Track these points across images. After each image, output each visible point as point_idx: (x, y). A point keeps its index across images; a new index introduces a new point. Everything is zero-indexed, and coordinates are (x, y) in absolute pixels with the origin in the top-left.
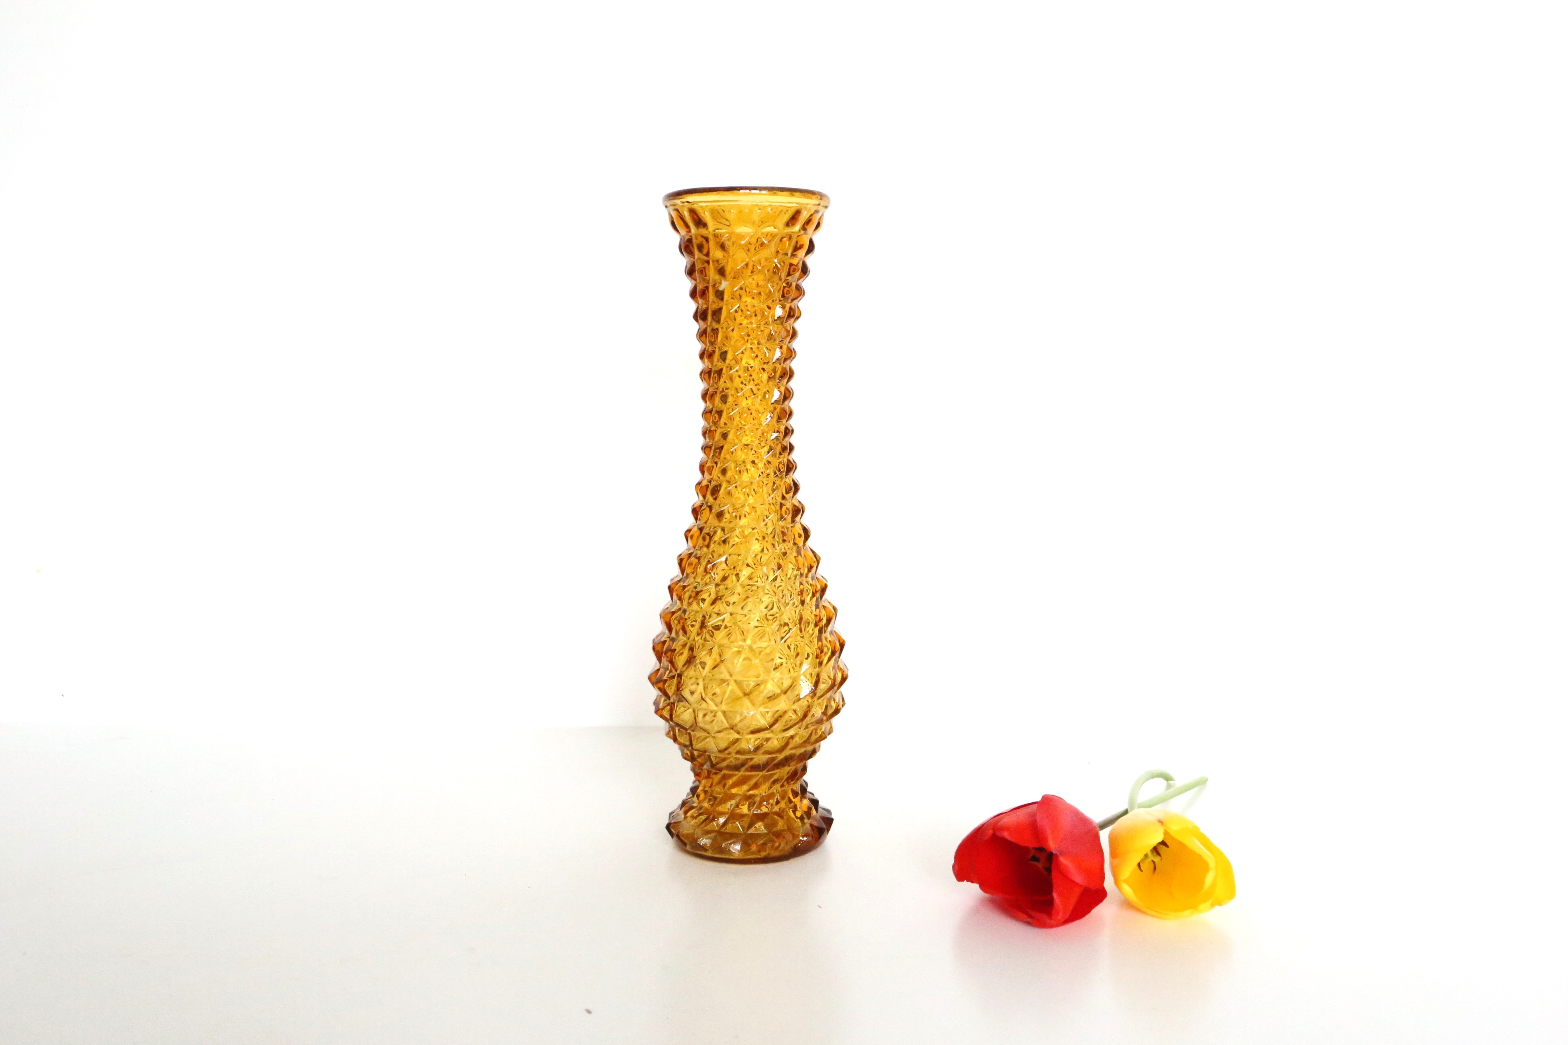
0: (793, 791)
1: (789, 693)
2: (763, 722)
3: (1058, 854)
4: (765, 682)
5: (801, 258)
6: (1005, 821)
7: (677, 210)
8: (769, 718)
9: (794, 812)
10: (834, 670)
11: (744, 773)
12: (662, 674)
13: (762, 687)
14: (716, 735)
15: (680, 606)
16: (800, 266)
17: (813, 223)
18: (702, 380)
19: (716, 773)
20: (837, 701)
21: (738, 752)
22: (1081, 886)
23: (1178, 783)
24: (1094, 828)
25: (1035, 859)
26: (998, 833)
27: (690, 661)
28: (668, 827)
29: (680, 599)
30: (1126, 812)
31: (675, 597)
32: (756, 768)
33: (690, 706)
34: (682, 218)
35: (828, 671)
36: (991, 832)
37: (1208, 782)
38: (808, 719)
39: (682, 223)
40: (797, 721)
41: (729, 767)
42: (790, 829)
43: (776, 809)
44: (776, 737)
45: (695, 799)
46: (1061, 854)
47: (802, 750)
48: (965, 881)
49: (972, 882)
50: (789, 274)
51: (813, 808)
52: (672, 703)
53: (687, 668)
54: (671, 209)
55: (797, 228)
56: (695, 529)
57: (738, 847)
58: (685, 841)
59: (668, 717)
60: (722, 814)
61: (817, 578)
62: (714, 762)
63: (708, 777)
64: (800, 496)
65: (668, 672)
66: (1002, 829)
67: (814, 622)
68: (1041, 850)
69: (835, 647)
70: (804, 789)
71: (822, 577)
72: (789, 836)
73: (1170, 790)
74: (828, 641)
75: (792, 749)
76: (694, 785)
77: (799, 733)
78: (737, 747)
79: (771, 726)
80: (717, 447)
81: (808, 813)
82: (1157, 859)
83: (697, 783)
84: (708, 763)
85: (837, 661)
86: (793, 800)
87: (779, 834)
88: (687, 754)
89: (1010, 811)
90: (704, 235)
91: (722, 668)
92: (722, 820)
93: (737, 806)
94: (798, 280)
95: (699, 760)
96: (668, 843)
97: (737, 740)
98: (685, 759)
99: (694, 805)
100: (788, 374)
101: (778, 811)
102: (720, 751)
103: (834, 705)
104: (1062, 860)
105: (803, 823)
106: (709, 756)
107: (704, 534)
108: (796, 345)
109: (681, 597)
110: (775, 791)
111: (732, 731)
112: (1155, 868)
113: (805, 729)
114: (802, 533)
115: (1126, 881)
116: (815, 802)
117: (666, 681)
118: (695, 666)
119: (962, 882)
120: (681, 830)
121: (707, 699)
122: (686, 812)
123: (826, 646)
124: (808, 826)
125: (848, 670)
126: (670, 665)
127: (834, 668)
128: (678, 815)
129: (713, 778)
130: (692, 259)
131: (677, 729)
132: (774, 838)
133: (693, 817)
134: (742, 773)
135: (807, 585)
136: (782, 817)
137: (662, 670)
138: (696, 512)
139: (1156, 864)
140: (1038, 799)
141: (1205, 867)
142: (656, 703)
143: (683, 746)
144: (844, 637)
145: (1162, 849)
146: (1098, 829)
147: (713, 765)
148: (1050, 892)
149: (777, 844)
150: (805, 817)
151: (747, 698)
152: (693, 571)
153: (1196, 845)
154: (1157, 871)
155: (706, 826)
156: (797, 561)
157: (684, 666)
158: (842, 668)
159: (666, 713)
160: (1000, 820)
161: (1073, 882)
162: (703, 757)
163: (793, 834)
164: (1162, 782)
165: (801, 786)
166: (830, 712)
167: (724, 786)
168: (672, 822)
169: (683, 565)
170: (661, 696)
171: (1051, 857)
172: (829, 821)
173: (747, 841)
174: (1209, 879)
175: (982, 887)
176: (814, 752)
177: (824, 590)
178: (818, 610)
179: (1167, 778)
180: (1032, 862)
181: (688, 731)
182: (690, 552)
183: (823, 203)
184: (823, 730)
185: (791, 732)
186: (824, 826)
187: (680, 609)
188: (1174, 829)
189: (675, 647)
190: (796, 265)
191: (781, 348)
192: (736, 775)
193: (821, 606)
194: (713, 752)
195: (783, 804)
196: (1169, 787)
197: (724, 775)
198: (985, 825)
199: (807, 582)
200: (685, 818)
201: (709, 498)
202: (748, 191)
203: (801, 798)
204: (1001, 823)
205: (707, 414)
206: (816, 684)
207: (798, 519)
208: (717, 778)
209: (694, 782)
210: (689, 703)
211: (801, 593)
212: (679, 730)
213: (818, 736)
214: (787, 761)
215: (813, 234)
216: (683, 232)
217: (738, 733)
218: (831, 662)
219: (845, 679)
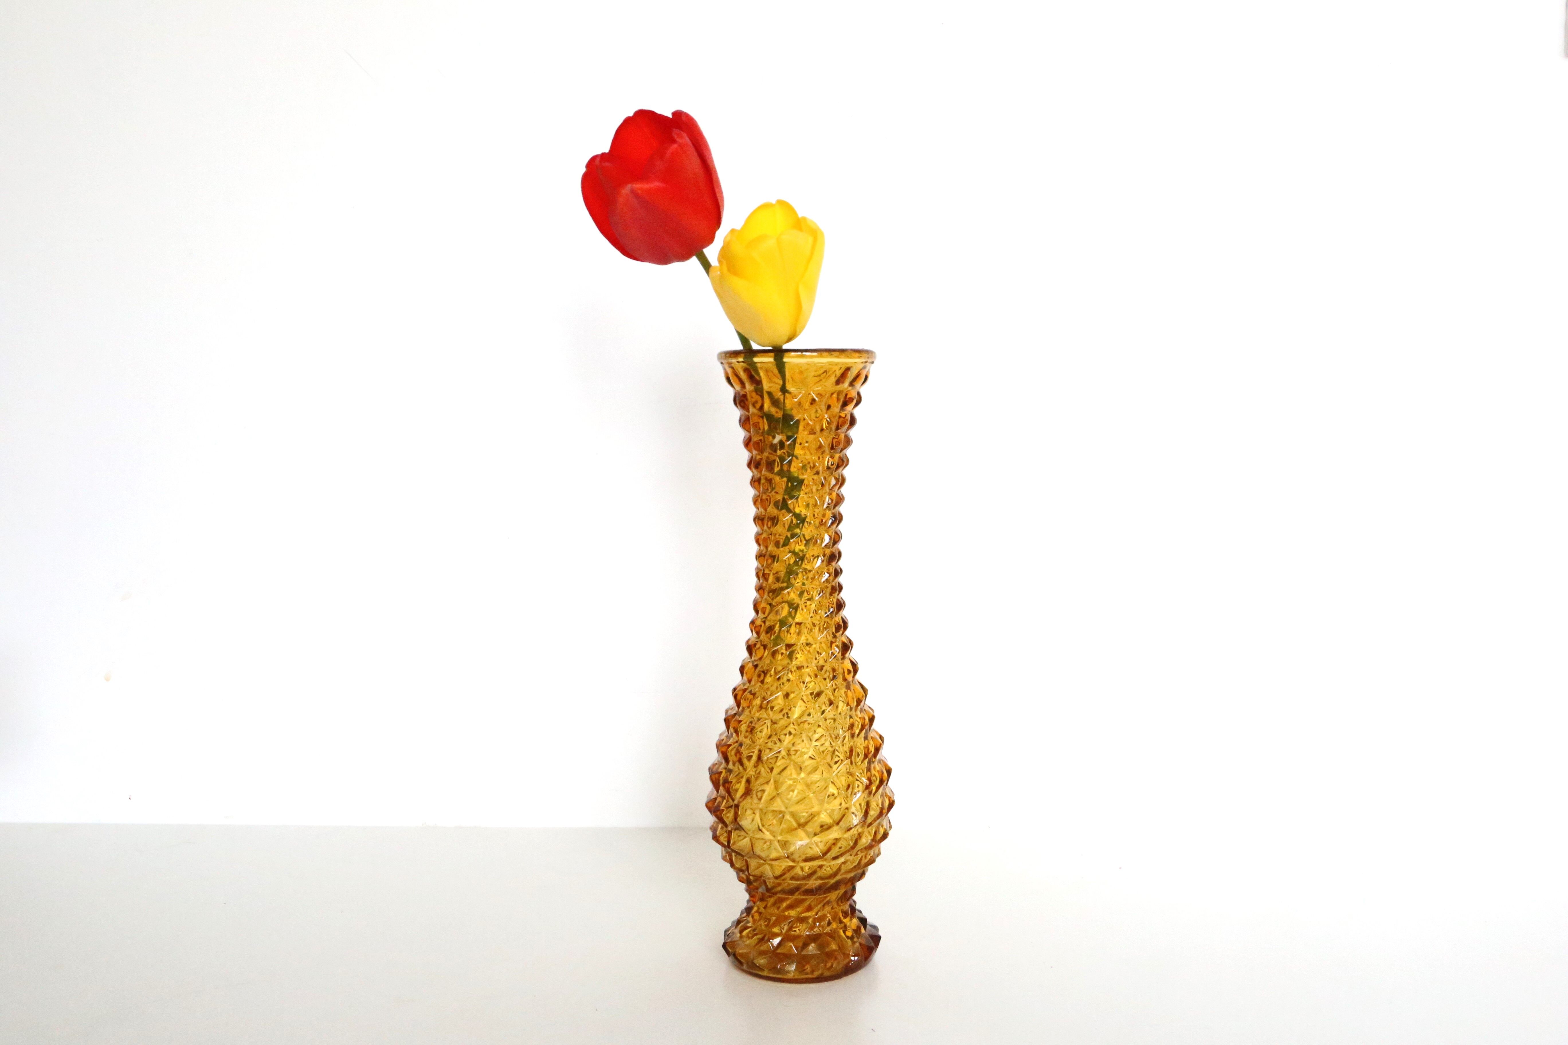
0: (843, 912)
1: (841, 823)
2: (817, 851)
4: (818, 813)
5: (850, 411)
7: (732, 368)
8: (822, 847)
9: (844, 932)
10: (882, 797)
11: (798, 897)
12: (719, 802)
13: (816, 818)
14: (773, 863)
15: (736, 738)
16: (849, 417)
17: (861, 377)
18: (755, 524)
19: (770, 897)
20: (885, 827)
21: (792, 878)
27: (748, 792)
28: (724, 946)
29: (736, 732)
31: (731, 730)
32: (809, 892)
33: (747, 835)
34: (736, 375)
35: (876, 802)
38: (858, 848)
39: (737, 380)
40: (848, 848)
41: (783, 891)
42: (841, 947)
43: (828, 929)
44: (829, 864)
45: (750, 919)
47: (852, 875)
50: (838, 428)
51: (862, 927)
52: (729, 831)
53: (744, 799)
54: (726, 366)
55: (846, 384)
56: (750, 665)
57: (793, 968)
58: (742, 960)
59: (726, 844)
60: (776, 935)
61: (865, 710)
62: (769, 886)
63: (762, 900)
64: (848, 633)
65: (725, 801)
67: (863, 753)
69: (882, 777)
70: (853, 909)
71: (869, 707)
72: (841, 957)
74: (877, 771)
75: (842, 874)
76: (749, 905)
77: (851, 860)
78: (792, 873)
79: (825, 854)
80: (770, 589)
81: (857, 931)
83: (751, 904)
84: (764, 887)
85: (884, 789)
86: (844, 920)
87: (830, 955)
88: (743, 878)
90: (759, 391)
91: (778, 801)
92: (776, 941)
93: (791, 928)
94: (846, 431)
95: (755, 884)
96: (723, 961)
97: (792, 868)
98: (740, 881)
99: (749, 925)
100: (837, 519)
101: (830, 931)
102: (776, 878)
103: (882, 831)
105: (854, 943)
106: (765, 882)
107: (759, 671)
108: (844, 490)
109: (737, 729)
110: (827, 912)
111: (788, 860)
113: (855, 856)
114: (851, 669)
116: (863, 921)
117: (723, 810)
118: (752, 797)
120: (737, 950)
121: (764, 830)
122: (741, 932)
123: (875, 775)
124: (857, 944)
125: (894, 795)
126: (727, 795)
127: (882, 795)
128: (733, 933)
129: (767, 901)
130: (747, 413)
131: (733, 854)
132: (826, 958)
133: (748, 937)
134: (797, 896)
135: (856, 718)
136: (834, 938)
137: (719, 799)
138: (750, 649)
142: (714, 829)
143: (739, 871)
144: (890, 764)
147: (768, 890)
149: (829, 965)
150: (855, 935)
151: (802, 830)
152: (748, 705)
155: (761, 946)
156: (847, 695)
157: (741, 797)
158: (889, 794)
159: (723, 839)
162: (759, 882)
163: (844, 954)
165: (851, 906)
166: (879, 836)
167: (778, 908)
168: (728, 941)
169: (738, 698)
170: (717, 822)
172: (876, 939)
173: (802, 961)
176: (863, 874)
177: (872, 720)
178: (866, 741)
181: (745, 858)
182: (745, 687)
183: (870, 360)
184: (871, 855)
185: (842, 860)
186: (873, 944)
187: (737, 742)
189: (731, 779)
190: (844, 418)
191: (830, 494)
192: (790, 898)
193: (869, 737)
194: (769, 878)
195: (834, 925)
197: (779, 898)
199: (857, 716)
200: (741, 937)
201: (763, 636)
202: (799, 353)
203: (851, 918)
205: (761, 557)
206: (866, 813)
207: (847, 655)
208: (771, 901)
209: (748, 901)
210: (745, 831)
211: (852, 726)
212: (735, 856)
213: (867, 860)
214: (838, 884)
215: (860, 387)
216: (738, 387)
217: (794, 861)
218: (879, 791)
219: (891, 805)
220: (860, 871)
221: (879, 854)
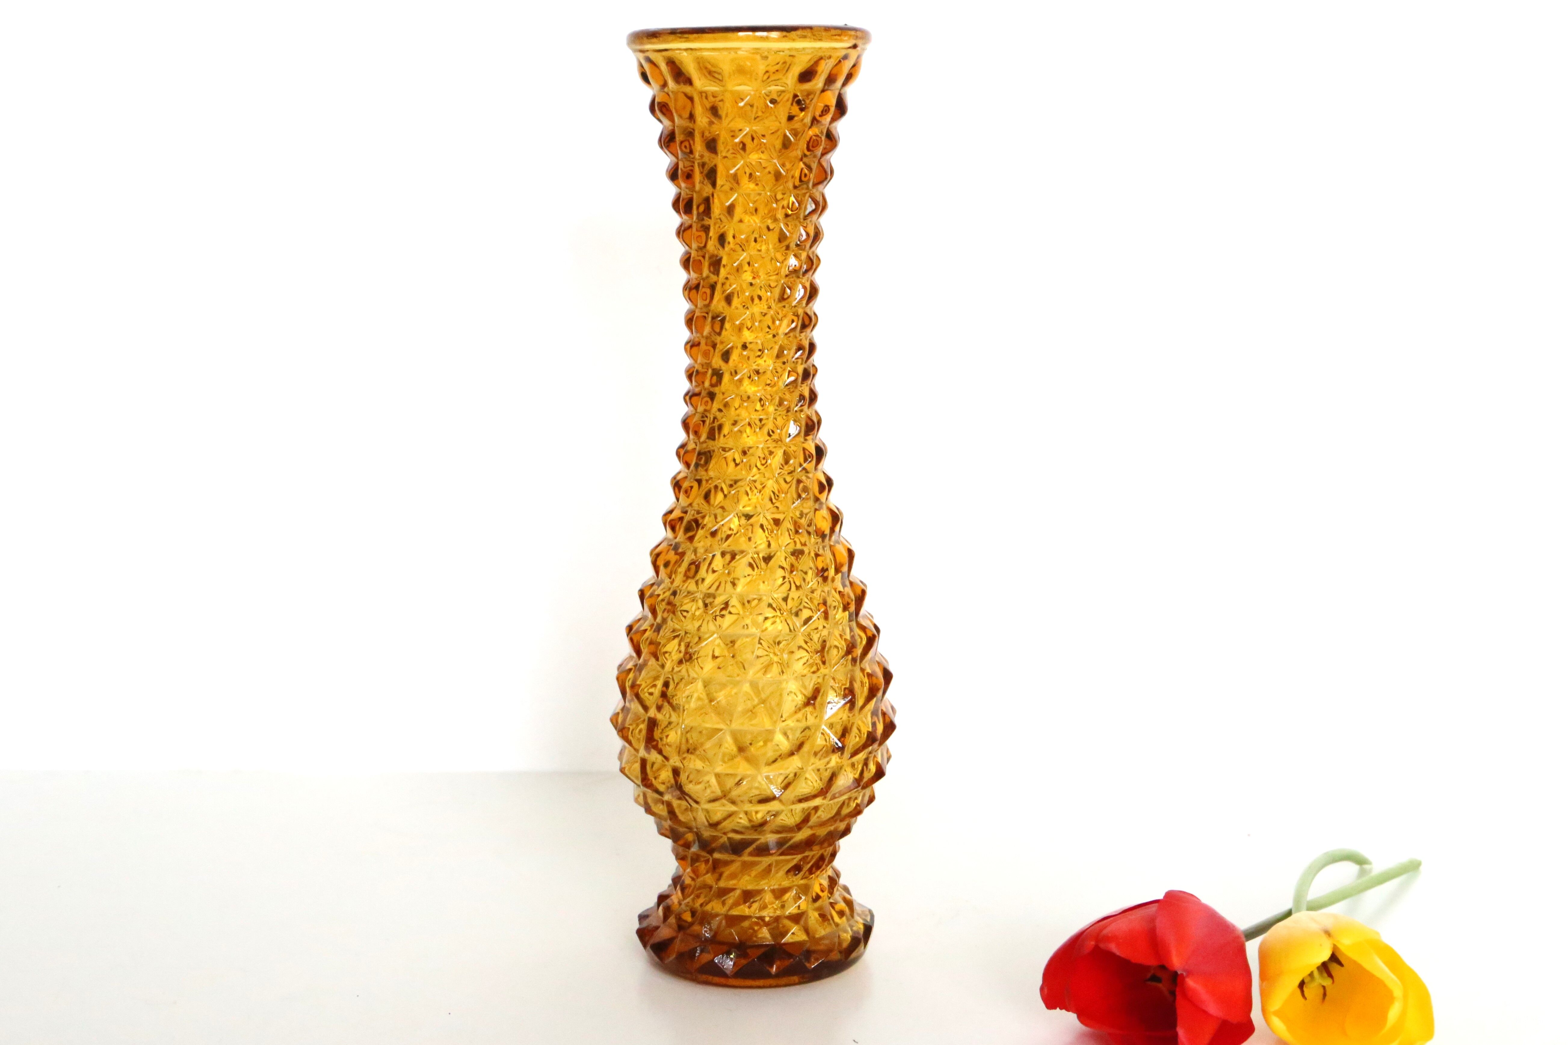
2: (771, 788)
3: (1184, 974)
5: (826, 127)
6: (1111, 929)
7: (648, 56)
10: (874, 715)
12: (626, 715)
16: (825, 136)
18: (686, 297)
20: (879, 760)
22: (1217, 1018)
23: (1377, 867)
24: (1238, 937)
25: (1155, 978)
26: (1102, 946)
27: (666, 699)
28: (640, 932)
29: (654, 609)
30: (1289, 914)
31: (647, 607)
32: (764, 851)
34: (656, 69)
35: (864, 722)
36: (1093, 943)
37: (1421, 868)
38: (835, 789)
39: (656, 75)
40: (819, 788)
44: (791, 809)
46: (1190, 973)
47: (829, 828)
48: (1058, 1009)
49: (1068, 1010)
50: (808, 150)
54: (639, 52)
55: (819, 83)
56: (677, 511)
61: (849, 582)
64: (826, 466)
66: (1108, 939)
67: (845, 648)
68: (1163, 968)
69: (876, 683)
70: (833, 883)
71: (857, 579)
73: (1364, 879)
74: (867, 673)
75: (813, 828)
77: (826, 807)
78: (734, 821)
79: (783, 793)
82: (1327, 982)
85: (879, 703)
89: (1120, 913)
90: (689, 95)
94: (823, 155)
95: (684, 837)
96: (640, 958)
97: (733, 813)
102: (713, 828)
103: (874, 766)
104: (1190, 982)
107: (688, 519)
109: (655, 606)
112: (1325, 995)
113: (830, 800)
114: (830, 518)
115: (1277, 1013)
117: (632, 728)
118: (672, 708)
119: (1054, 1011)
123: (864, 680)
125: (894, 714)
126: (639, 705)
127: (874, 712)
128: (654, 915)
130: (670, 125)
135: (834, 593)
137: (627, 710)
139: (1327, 988)
140: (1160, 896)
141: (1389, 998)
144: (891, 666)
145: (1334, 968)
146: (1244, 939)
148: (1173, 1025)
152: (671, 571)
153: (1378, 967)
154: (1327, 998)
156: (822, 557)
157: (658, 706)
158: (886, 712)
160: (1105, 927)
161: (1205, 1012)
164: (1352, 869)
165: (830, 878)
166: (870, 773)
169: (658, 562)
171: (1175, 978)
174: (1394, 1013)
175: (1079, 1017)
176: (847, 831)
177: (860, 598)
178: (850, 631)
179: (1360, 861)
180: (1154, 984)
182: (669, 544)
184: (859, 801)
187: (653, 626)
188: (1347, 945)
189: (643, 680)
193: (856, 624)
194: (703, 829)
196: (1362, 873)
198: (1085, 934)
201: (696, 467)
204: (1105, 932)
207: (823, 498)
213: (852, 808)
214: (809, 843)
215: (843, 88)
216: (657, 86)
217: (733, 802)
218: (871, 703)
219: (890, 727)
220: (842, 826)
221: (871, 799)
